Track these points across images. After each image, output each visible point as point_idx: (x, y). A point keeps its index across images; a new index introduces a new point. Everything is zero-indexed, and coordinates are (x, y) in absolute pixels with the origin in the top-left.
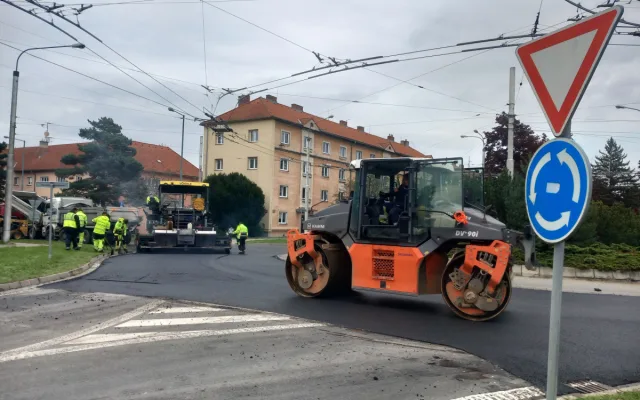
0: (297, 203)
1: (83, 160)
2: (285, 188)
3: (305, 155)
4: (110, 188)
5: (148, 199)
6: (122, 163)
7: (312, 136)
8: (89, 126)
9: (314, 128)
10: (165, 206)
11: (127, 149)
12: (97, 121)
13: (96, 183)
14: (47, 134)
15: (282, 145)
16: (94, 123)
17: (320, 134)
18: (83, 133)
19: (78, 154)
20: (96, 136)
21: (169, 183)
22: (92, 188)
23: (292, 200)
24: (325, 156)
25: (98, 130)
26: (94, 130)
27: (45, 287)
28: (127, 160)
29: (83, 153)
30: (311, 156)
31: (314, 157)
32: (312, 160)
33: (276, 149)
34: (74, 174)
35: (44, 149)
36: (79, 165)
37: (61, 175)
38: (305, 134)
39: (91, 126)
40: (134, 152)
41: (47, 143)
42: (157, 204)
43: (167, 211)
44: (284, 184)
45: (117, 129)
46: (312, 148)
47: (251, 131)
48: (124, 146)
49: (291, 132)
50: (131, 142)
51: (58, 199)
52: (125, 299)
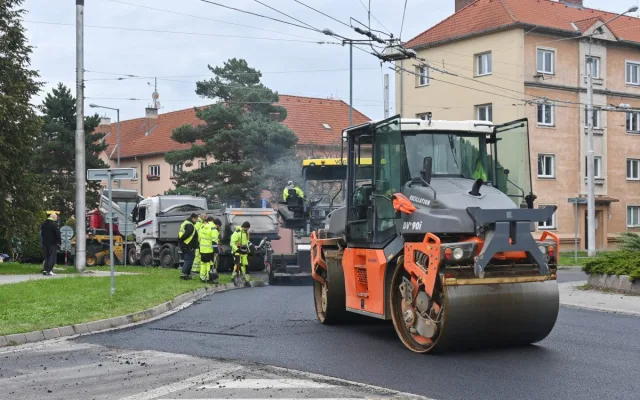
0: (574, 186)
1: (205, 134)
2: (548, 160)
3: (585, 91)
4: (247, 177)
5: (286, 192)
6: (264, 133)
7: (600, 51)
8: (210, 77)
9: (607, 36)
10: (313, 204)
11: (272, 109)
12: (223, 66)
13: (225, 171)
14: (156, 96)
15: (539, 76)
16: (217, 71)
17: (617, 46)
18: (203, 89)
19: (196, 123)
20: (222, 92)
21: (318, 162)
22: (222, 178)
23: (563, 182)
24: (630, 91)
25: (225, 81)
26: (218, 82)
27: (79, 339)
28: (270, 127)
29: (203, 123)
30: (596, 92)
31: (606, 93)
32: (602, 101)
33: (526, 84)
34: (192, 157)
35: (153, 120)
36: (199, 143)
37: (175, 160)
38: (585, 49)
39: (214, 76)
40: (283, 114)
41: (156, 109)
42: (301, 201)
43: (317, 212)
44: (547, 151)
45: (254, 76)
46: (603, 75)
47: (479, 56)
48: (267, 105)
49: (556, 49)
50: (276, 98)
51: (155, 200)
52: (180, 361)
